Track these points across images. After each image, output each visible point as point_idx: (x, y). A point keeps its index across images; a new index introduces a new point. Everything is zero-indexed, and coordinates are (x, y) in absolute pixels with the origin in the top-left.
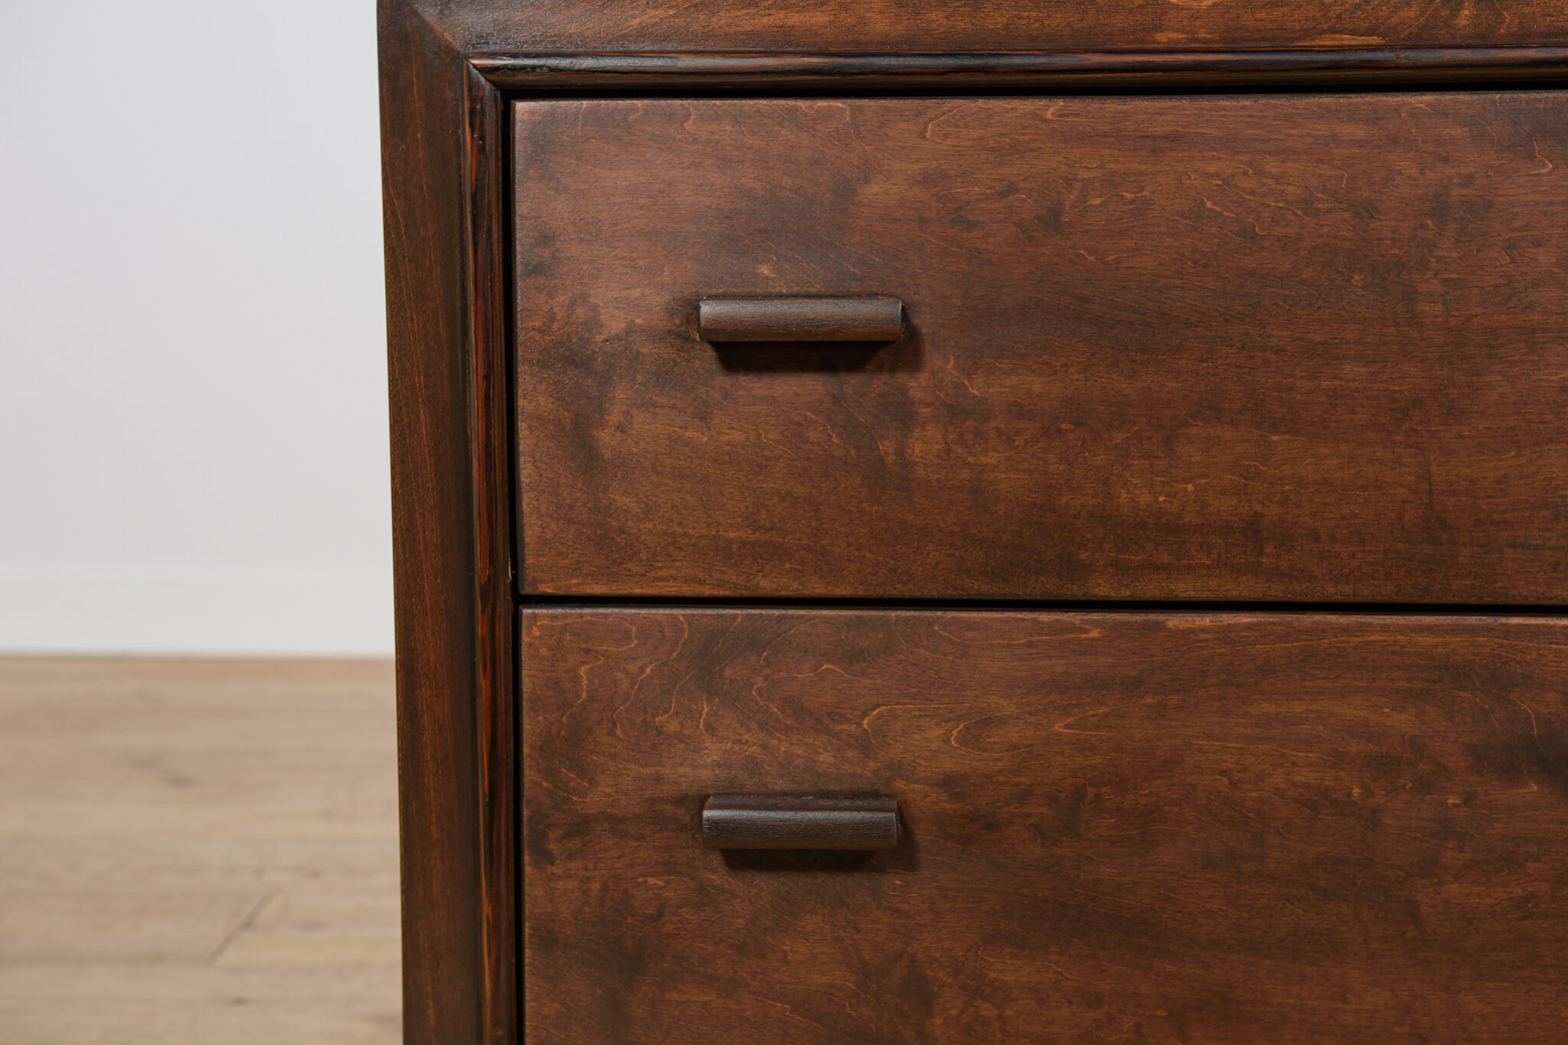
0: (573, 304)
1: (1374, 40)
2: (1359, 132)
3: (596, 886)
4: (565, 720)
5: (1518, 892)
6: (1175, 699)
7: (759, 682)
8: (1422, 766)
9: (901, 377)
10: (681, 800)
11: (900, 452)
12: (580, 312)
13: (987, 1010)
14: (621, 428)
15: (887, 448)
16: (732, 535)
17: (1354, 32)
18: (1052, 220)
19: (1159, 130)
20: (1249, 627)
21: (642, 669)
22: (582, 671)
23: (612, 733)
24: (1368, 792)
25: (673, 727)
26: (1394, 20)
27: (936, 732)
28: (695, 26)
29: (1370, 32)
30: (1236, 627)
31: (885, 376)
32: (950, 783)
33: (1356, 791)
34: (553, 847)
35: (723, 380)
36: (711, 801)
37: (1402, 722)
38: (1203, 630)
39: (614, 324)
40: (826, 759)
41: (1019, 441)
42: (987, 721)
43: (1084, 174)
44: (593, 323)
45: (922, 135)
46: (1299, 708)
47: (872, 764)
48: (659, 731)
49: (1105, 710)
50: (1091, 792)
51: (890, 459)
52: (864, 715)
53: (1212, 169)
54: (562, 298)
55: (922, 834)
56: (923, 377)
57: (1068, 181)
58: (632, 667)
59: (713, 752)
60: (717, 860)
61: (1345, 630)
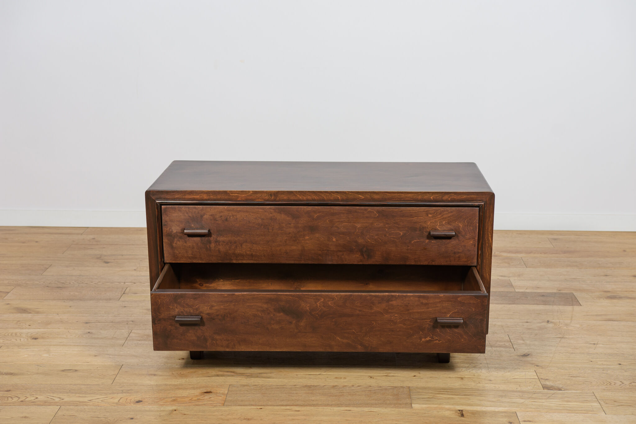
0: (169, 229)
1: (263, 200)
2: (261, 210)
3: (162, 327)
4: (157, 307)
5: (281, 326)
6: (237, 303)
7: (183, 302)
8: (268, 311)
9: (209, 238)
10: (173, 316)
11: (209, 246)
12: (171, 230)
13: (214, 342)
14: (176, 244)
15: (208, 246)
16: (190, 256)
17: (260, 199)
18: (226, 220)
19: (238, 210)
20: (246, 294)
21: (167, 300)
22: (159, 301)
23: (163, 308)
24: (261, 314)
25: (171, 307)
26: (265, 198)
27: (206, 308)
28: (183, 197)
29: (262, 199)
30: (244, 294)
31: (207, 238)
32: (208, 314)
33: (260, 314)
34: (156, 322)
35: (188, 238)
36: (177, 317)
37: (265, 306)
38: (240, 295)
39: (175, 231)
40: (192, 311)
41: (224, 245)
42: (212, 306)
43: (230, 215)
44: (172, 231)
45: (211, 210)
46: (252, 304)
47: (198, 312)
48: (170, 308)
49: (228, 305)
50: (226, 315)
51: (208, 247)
52: (197, 305)
53: (245, 214)
54: (168, 228)
55: (205, 320)
56: (212, 238)
57: (228, 216)
58: (166, 300)
59: (177, 310)
60: (178, 324)
61: (258, 295)
